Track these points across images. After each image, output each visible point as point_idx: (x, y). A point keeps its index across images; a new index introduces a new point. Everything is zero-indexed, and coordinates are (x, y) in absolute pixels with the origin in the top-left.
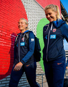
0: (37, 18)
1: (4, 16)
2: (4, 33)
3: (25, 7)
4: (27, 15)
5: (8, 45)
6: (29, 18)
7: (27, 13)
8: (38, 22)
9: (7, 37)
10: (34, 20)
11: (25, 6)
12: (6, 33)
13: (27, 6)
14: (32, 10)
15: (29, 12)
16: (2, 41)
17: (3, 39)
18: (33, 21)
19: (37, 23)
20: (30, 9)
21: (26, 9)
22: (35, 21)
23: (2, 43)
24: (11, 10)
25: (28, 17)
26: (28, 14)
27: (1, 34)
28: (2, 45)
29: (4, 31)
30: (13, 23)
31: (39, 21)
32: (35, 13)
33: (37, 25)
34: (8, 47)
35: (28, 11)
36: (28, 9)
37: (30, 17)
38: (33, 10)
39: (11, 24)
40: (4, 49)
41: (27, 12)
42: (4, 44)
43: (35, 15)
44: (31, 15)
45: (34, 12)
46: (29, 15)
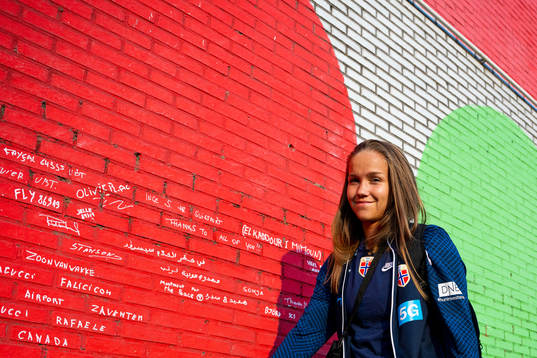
0: (418, 108)
1: (202, 113)
2: (207, 218)
3: (334, 42)
4: (351, 94)
5: (230, 294)
6: (364, 113)
7: (347, 81)
8: (429, 133)
9: (222, 244)
10: (399, 125)
11: (335, 32)
12: (218, 222)
13: (350, 33)
14: (380, 54)
15: (365, 72)
16: (194, 269)
17: (200, 255)
18: (393, 129)
19: (419, 146)
20: (365, 54)
21: (338, 55)
22: (406, 128)
23: (195, 283)
24: (246, 68)
25: (355, 107)
26: (357, 88)
27: (187, 227)
28: (196, 294)
29: (204, 209)
30: (258, 151)
32: (406, 73)
33: (420, 156)
34: (229, 306)
35: (358, 68)
36: (358, 48)
37: (372, 108)
38: (393, 53)
39: (248, 160)
40: (207, 320)
41: (350, 73)
42: (205, 288)
43: (406, 91)
44: (380, 92)
45: (395, 65)
46: (365, 93)
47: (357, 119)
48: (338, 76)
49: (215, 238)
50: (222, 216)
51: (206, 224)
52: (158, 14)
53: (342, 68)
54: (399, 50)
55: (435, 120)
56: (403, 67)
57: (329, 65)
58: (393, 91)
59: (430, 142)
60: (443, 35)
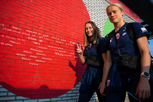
0: (103, 17)
1: (61, 21)
2: (63, 40)
3: (86, 6)
4: (90, 15)
5: (68, 54)
6: (93, 19)
7: (89, 13)
8: (105, 22)
9: (66, 45)
10: (99, 20)
11: (86, 4)
12: (65, 41)
13: (89, 4)
14: (95, 7)
15: (92, 11)
16: (61, 50)
17: (62, 47)
19: (103, 24)
20: (92, 8)
21: (87, 8)
22: (101, 21)
23: (61, 52)
24: (69, 12)
25: (91, 18)
26: (91, 14)
27: (59, 42)
28: (61, 55)
29: (63, 39)
30: (73, 27)
31: (106, 20)
32: (100, 10)
33: (103, 26)
34: (68, 57)
35: (91, 10)
36: (91, 7)
37: (94, 17)
38: (98, 7)
39: (71, 29)
40: (64, 59)
41: (90, 11)
42: (63, 53)
43: (100, 14)
44: (95, 14)
46: (93, 15)
47: (91, 20)
48: (87, 12)
49: (65, 44)
50: (66, 40)
51: (63, 41)
52: (53, 4)
53: (88, 11)
54: (99, 6)
55: (106, 19)
56: (100, 9)
57: (86, 10)
58: (98, 14)
59: (106, 23)
60: (107, 3)
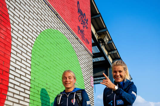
0: (34, 26)
4: (10, 17)
6: (15, 24)
7: (9, 12)
8: (37, 36)
10: (27, 31)
14: (22, 5)
15: (16, 10)
18: (25, 32)
19: (34, 39)
20: (17, 3)
21: (7, 2)
22: (29, 33)
25: (11, 22)
26: (13, 15)
31: (38, 33)
32: (30, 13)
33: (33, 43)
35: (13, 8)
37: (18, 23)
38: (26, 5)
41: (10, 9)
43: (30, 19)
44: (21, 18)
46: (15, 17)
47: (12, 26)
48: (6, 9)
53: (8, 7)
54: (29, 5)
55: (40, 31)
56: (30, 11)
57: (3, 5)
58: (26, 19)
59: (37, 39)
60: (44, 3)
